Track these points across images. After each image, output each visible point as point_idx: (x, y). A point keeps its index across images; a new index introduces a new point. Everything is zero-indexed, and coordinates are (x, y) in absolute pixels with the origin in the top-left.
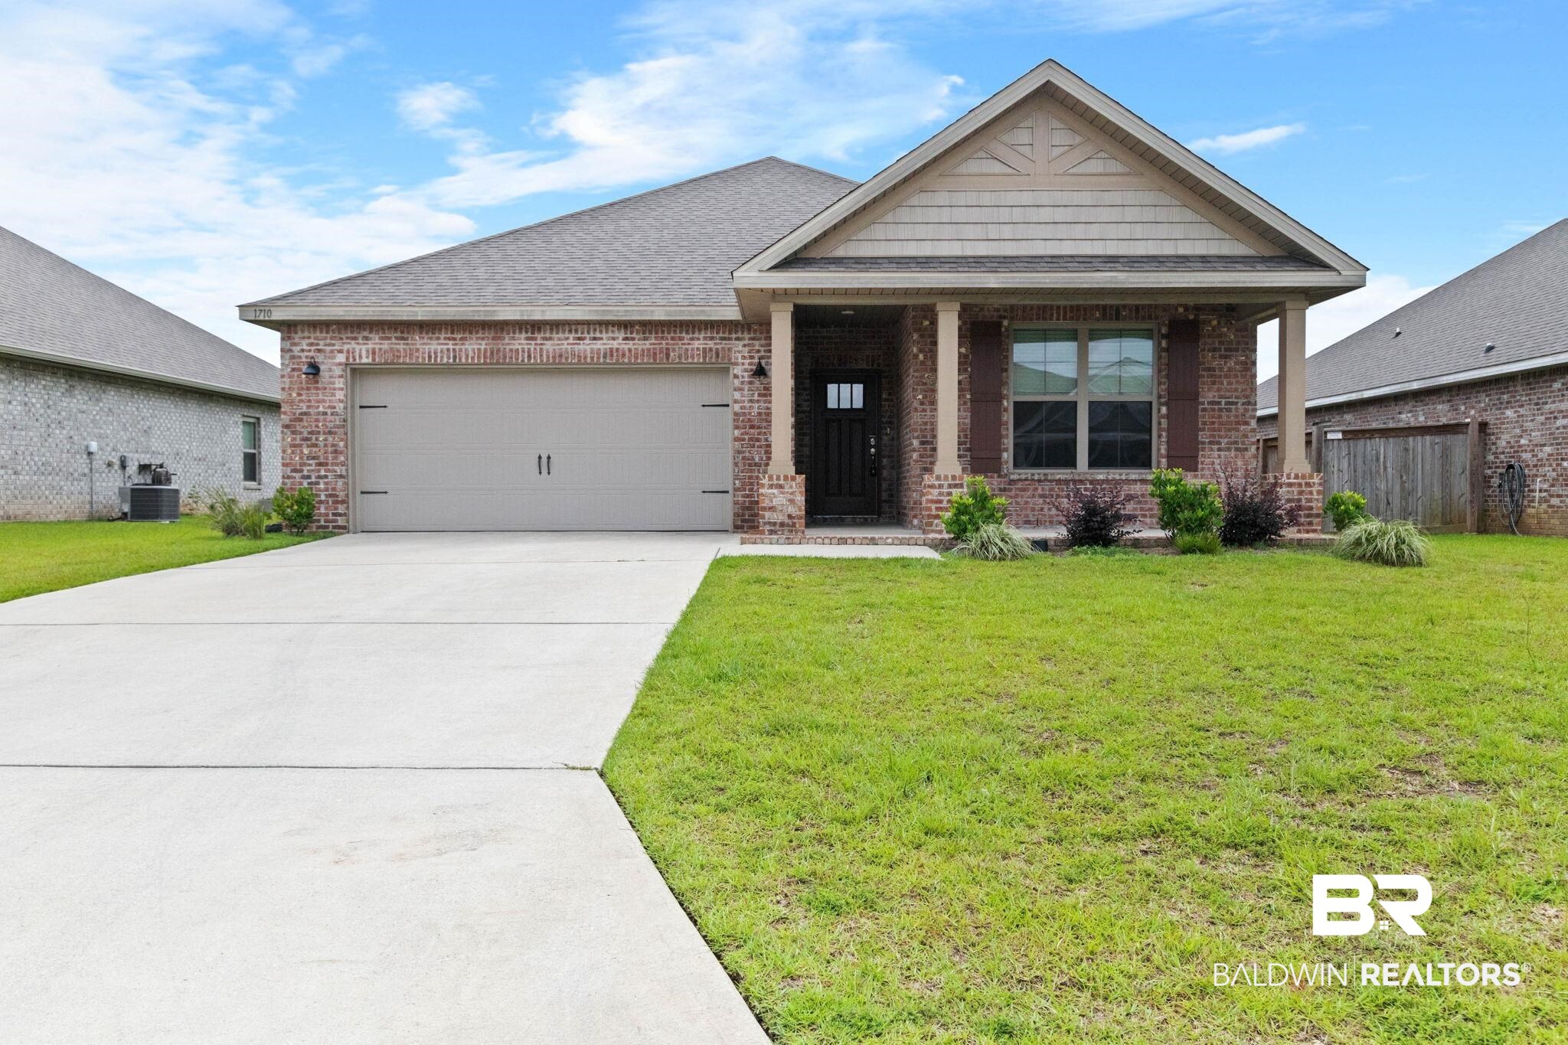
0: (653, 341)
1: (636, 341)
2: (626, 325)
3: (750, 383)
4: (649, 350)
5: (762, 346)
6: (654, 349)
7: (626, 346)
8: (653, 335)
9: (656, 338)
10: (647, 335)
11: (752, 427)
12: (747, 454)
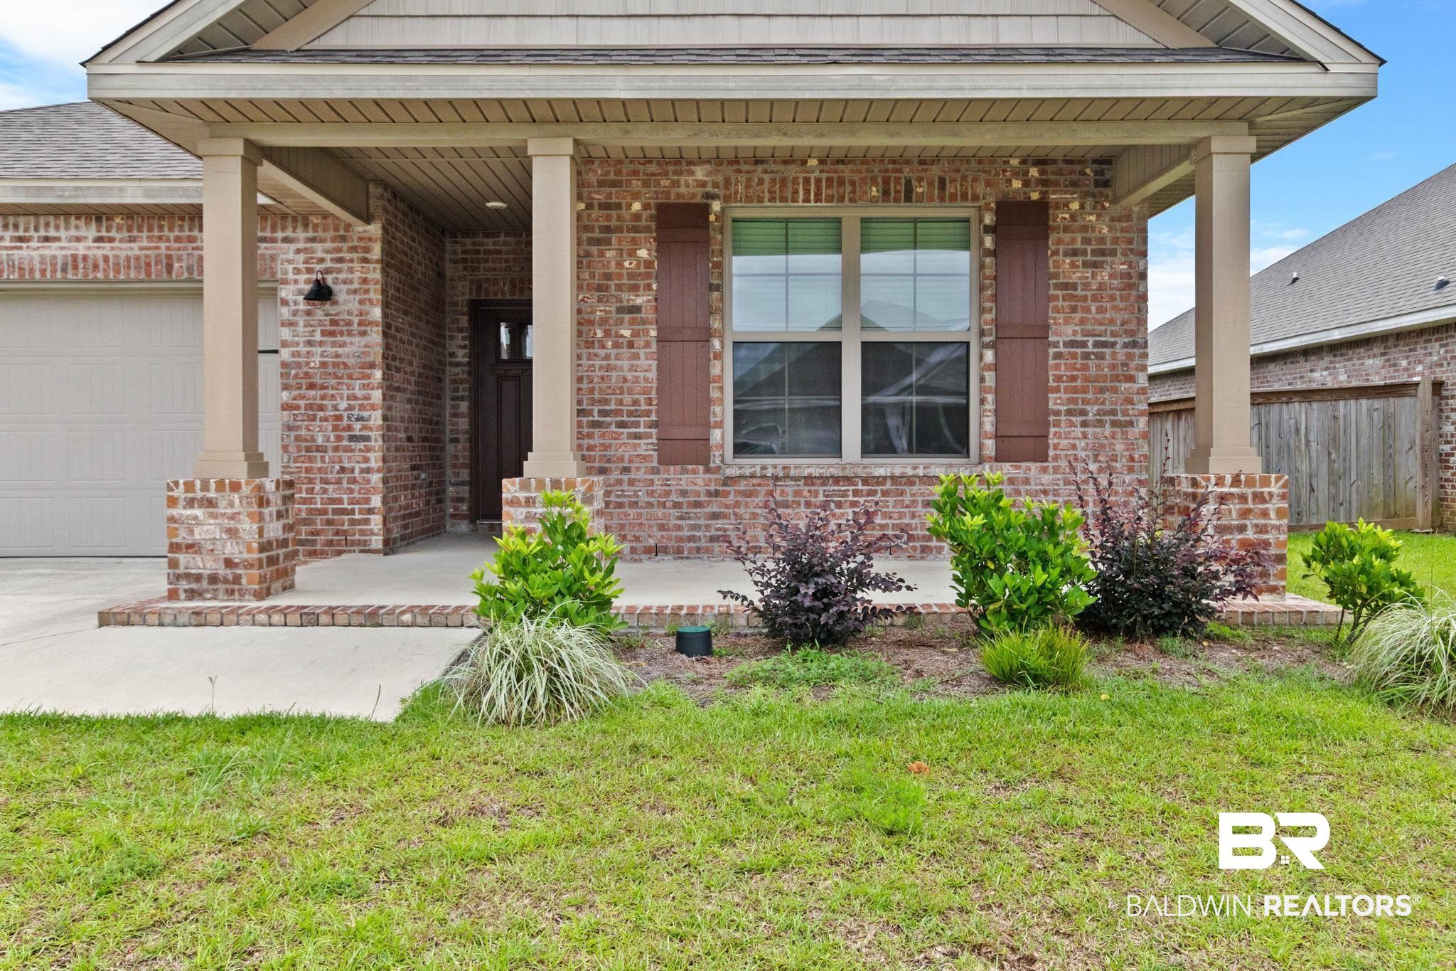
0: (145, 243)
1: (116, 244)
2: (99, 215)
3: (308, 313)
4: (137, 258)
5: (328, 252)
6: (147, 256)
7: (98, 252)
8: (145, 234)
9: (150, 239)
10: (135, 233)
11: (312, 386)
12: (303, 432)
